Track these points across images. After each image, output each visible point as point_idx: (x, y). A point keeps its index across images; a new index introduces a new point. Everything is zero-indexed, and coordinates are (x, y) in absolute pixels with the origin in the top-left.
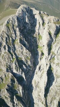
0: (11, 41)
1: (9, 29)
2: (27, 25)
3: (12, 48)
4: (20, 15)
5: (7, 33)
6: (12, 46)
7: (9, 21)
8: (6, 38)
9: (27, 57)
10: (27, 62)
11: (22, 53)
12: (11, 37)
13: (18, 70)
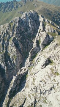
0: (7, 37)
1: (10, 28)
2: (29, 29)
3: (6, 42)
4: (24, 18)
5: (7, 30)
6: (7, 41)
7: (13, 21)
8: (5, 33)
9: (15, 55)
10: (13, 60)
11: (11, 50)
12: (9, 34)
13: (2, 62)
